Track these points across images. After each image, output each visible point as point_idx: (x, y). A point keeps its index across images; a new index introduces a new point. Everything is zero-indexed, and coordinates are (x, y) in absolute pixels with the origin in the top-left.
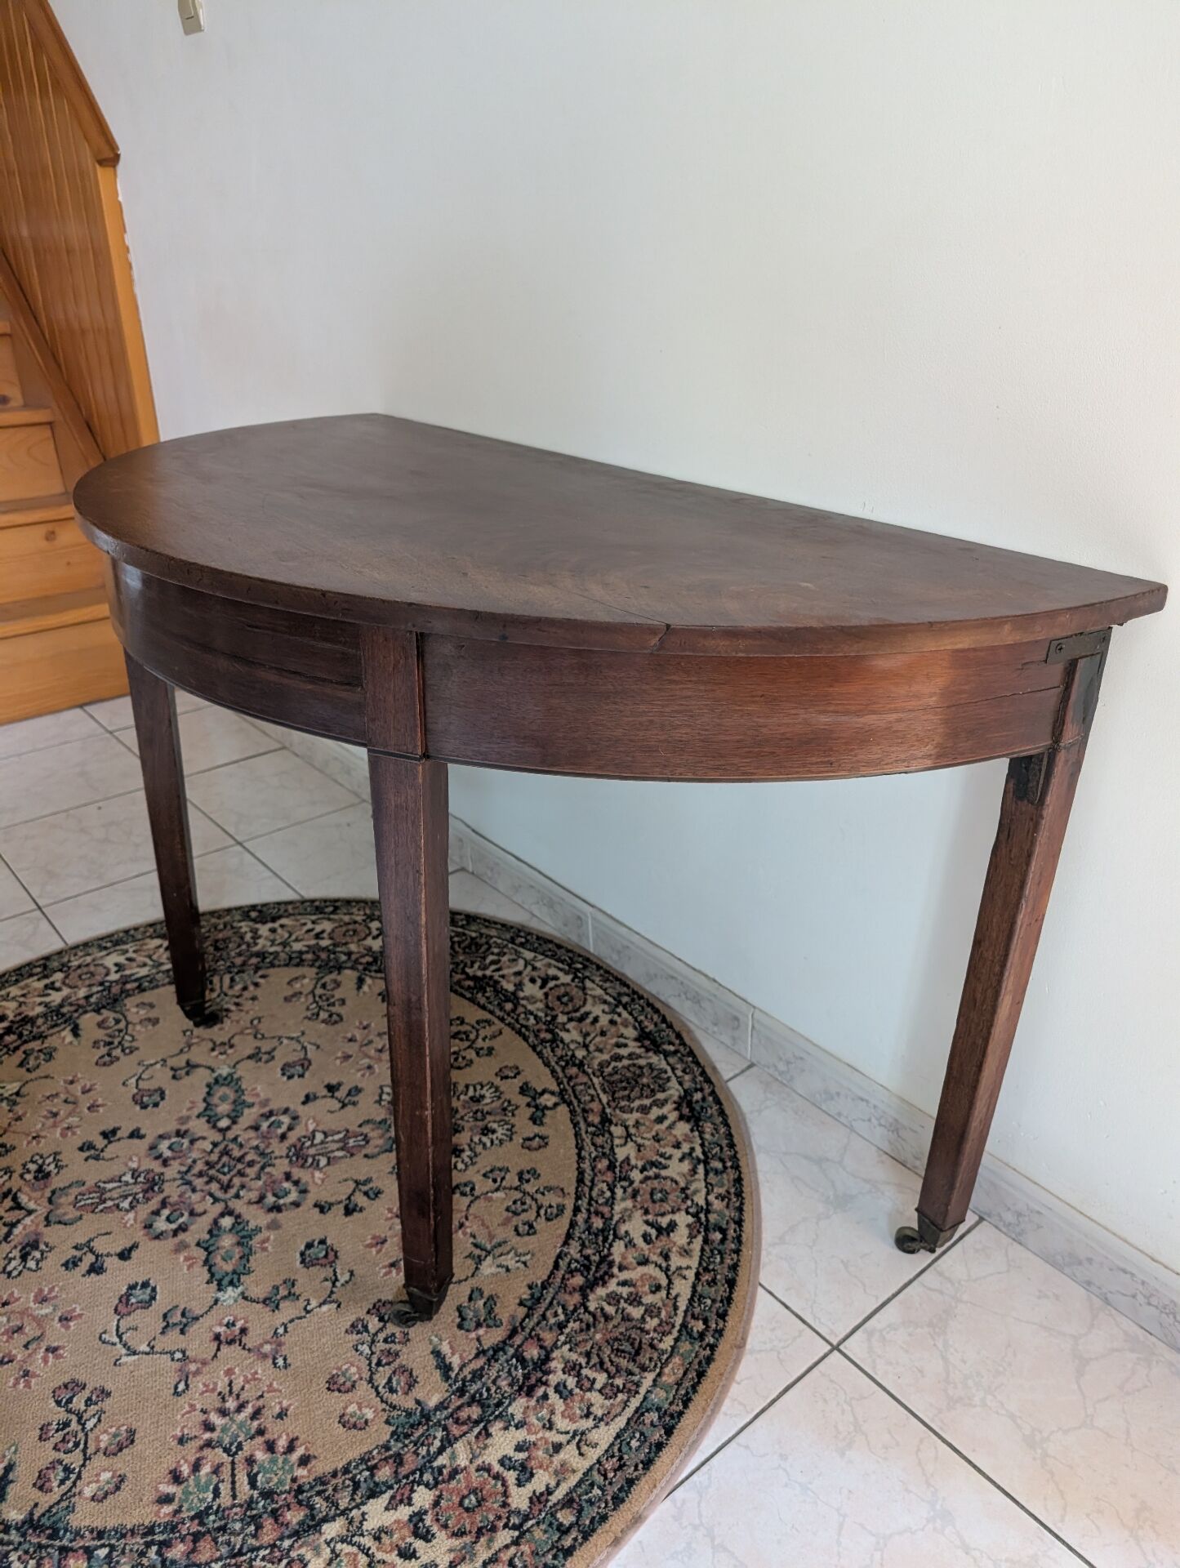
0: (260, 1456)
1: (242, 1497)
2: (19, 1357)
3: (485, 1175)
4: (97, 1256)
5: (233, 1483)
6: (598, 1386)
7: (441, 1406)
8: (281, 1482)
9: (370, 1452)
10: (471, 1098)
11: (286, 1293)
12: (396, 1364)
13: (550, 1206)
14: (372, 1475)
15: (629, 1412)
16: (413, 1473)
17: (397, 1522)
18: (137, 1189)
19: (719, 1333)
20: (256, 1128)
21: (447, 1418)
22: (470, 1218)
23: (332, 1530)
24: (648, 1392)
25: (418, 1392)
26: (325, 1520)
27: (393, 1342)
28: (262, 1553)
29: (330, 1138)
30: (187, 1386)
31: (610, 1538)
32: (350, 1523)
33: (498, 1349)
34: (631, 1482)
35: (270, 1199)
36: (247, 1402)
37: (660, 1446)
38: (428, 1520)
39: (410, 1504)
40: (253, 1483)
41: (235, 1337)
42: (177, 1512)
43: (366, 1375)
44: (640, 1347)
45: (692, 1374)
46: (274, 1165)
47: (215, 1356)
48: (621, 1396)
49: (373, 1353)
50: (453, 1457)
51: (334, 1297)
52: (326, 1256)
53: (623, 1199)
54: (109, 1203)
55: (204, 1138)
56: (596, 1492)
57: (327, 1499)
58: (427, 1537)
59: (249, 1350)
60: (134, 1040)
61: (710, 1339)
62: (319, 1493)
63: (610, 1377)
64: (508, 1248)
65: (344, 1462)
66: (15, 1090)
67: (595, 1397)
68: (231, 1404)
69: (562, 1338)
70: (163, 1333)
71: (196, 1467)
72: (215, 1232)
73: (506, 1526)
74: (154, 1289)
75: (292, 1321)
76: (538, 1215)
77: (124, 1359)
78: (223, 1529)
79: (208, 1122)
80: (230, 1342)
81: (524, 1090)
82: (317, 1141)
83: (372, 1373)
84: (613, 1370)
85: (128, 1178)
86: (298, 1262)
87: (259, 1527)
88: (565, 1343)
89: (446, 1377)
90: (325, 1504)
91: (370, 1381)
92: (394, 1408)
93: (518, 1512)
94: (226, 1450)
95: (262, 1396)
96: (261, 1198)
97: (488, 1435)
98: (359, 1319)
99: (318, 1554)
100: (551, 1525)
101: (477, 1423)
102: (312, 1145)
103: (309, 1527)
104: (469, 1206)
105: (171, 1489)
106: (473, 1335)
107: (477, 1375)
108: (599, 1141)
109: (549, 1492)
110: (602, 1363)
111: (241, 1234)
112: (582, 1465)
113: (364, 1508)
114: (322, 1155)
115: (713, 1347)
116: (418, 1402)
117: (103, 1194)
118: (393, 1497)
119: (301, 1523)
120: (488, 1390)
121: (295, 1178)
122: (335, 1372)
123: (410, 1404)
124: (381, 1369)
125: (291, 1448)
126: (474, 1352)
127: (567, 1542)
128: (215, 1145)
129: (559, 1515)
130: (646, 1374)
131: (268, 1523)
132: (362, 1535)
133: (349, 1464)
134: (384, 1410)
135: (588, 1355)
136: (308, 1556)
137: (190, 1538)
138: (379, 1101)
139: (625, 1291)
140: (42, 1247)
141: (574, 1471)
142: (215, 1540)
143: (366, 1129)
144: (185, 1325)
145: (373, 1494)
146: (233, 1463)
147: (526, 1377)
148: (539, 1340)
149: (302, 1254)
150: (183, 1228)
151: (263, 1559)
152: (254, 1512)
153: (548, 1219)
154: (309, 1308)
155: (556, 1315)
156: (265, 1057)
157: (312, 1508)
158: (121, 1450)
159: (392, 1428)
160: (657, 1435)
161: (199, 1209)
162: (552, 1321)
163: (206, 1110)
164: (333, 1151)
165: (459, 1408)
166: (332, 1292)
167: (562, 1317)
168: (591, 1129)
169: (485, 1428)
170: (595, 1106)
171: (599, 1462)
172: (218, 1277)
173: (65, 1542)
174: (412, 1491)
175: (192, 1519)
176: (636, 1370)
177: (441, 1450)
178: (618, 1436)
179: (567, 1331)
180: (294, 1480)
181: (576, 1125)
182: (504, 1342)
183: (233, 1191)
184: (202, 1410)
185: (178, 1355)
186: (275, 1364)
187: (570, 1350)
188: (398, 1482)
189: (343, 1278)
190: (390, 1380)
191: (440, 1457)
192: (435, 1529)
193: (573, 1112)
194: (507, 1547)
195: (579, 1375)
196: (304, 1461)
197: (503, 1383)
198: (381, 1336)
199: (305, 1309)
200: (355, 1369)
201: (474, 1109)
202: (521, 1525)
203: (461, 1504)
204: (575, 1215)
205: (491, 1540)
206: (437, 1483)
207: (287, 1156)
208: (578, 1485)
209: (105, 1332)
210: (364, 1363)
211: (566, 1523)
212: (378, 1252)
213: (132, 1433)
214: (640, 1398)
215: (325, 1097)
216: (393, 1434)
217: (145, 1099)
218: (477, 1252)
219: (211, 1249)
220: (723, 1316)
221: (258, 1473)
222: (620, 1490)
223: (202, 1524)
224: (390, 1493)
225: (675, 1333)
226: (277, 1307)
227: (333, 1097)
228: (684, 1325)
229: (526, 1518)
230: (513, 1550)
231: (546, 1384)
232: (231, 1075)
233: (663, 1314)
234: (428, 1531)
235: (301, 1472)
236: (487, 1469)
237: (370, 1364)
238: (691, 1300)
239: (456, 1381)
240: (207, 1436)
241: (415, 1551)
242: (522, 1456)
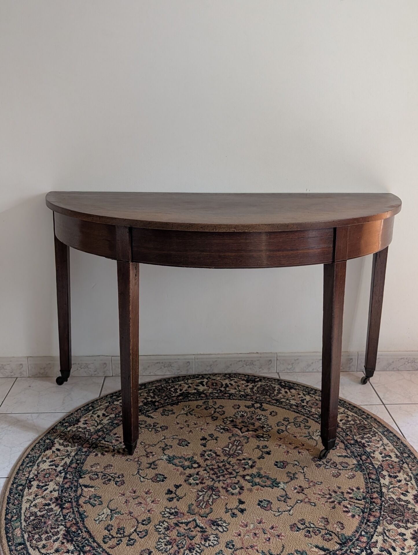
0: (351, 496)
1: (364, 503)
2: (269, 536)
3: (278, 426)
4: (236, 508)
5: (357, 503)
6: (371, 436)
7: (358, 461)
8: (362, 494)
9: (364, 477)
10: (241, 416)
11: (292, 475)
12: (338, 463)
13: (303, 420)
14: (372, 479)
15: (381, 435)
16: (377, 472)
17: (389, 479)
18: (210, 492)
19: (368, 414)
20: (207, 459)
21: (363, 462)
22: (293, 434)
23: (384, 490)
24: (378, 431)
25: (350, 463)
26: (381, 490)
27: (329, 462)
28: (383, 503)
29: (230, 447)
30: (313, 503)
31: (414, 452)
32: (385, 487)
33: (346, 446)
34: (402, 443)
35: (246, 466)
36: (329, 493)
37: (395, 435)
38: (391, 474)
39: (386, 476)
40: (359, 500)
41: (301, 490)
42: (359, 515)
43: (337, 470)
44: (365, 427)
45: (378, 423)
46: (230, 461)
47: (306, 495)
48: (377, 435)
49: (331, 466)
50: (377, 464)
51: (302, 466)
52: (283, 463)
53: (311, 409)
54: (211, 501)
55: (199, 471)
56: (401, 448)
57: (374, 488)
58: (396, 477)
59: (309, 487)
60: (116, 474)
61: (369, 417)
62: (371, 489)
63: (370, 434)
64: (312, 433)
65: (364, 482)
66: (110, 511)
67: (373, 438)
68: (328, 496)
69: (351, 436)
70: (286, 503)
71: (347, 507)
72: (251, 481)
73: (403, 464)
74: (264, 500)
75: (305, 477)
76: (304, 424)
77: (291, 512)
78: (370, 509)
79: (190, 468)
80: (303, 490)
81: (248, 407)
82: (228, 450)
83: (338, 469)
84: (367, 433)
85: (200, 493)
86: (281, 469)
87: (374, 502)
88: (353, 436)
89: (349, 457)
90: (376, 489)
91: (340, 470)
92: (352, 469)
93: (399, 462)
94: (344, 500)
95: (329, 490)
96: (245, 469)
97: (374, 457)
98: (316, 465)
99: (390, 494)
100: (406, 458)
101: (368, 457)
102: (229, 451)
103: (381, 493)
104: (289, 433)
105: (350, 514)
106: (338, 448)
107: (352, 452)
108: (284, 404)
109: (397, 455)
110: (364, 433)
111: (256, 476)
112: (392, 447)
113: (382, 483)
114: (235, 451)
115: (372, 417)
116: (353, 464)
117: (204, 501)
118: (382, 478)
119: (379, 495)
120: (359, 452)
121: (242, 459)
122: (331, 475)
123: (354, 466)
124: (337, 467)
125: (353, 490)
126: (344, 450)
127: (413, 457)
128: (205, 470)
129: (404, 456)
130: (373, 429)
131: (374, 500)
132: (389, 486)
133: (365, 482)
134: (352, 471)
135: (360, 434)
136: (389, 496)
137: (369, 516)
138: (222, 433)
139: (343, 421)
140: (217, 520)
141: (393, 449)
142: (373, 512)
143: (233, 439)
144: (287, 497)
145: (379, 480)
146: (349, 501)
147: (358, 445)
148: (349, 439)
149: (278, 467)
150: (242, 488)
151: (385, 504)
152: (369, 502)
153: (308, 422)
154: (302, 472)
155: (343, 434)
156: (168, 447)
157: (374, 492)
158: (328, 521)
159: (359, 471)
160: (391, 435)
161: (236, 481)
162: (344, 435)
163: (183, 467)
164: (236, 449)
165: (361, 459)
166: (301, 466)
167: (344, 433)
168: (278, 403)
169: (371, 457)
170: (268, 400)
171: (393, 445)
172: (271, 486)
173: (355, 539)
174: (382, 474)
175: (363, 513)
176: (370, 430)
177: (373, 465)
178: (388, 440)
179: (349, 434)
180: (363, 492)
181: (273, 405)
182: (345, 445)
183: (234, 472)
184: (326, 502)
185: (299, 502)
186: (319, 484)
187: (356, 436)
188: (378, 475)
189: (296, 463)
190: (342, 466)
191: (375, 466)
192: (395, 475)
193: (266, 404)
194: (408, 466)
195: (365, 438)
196: (358, 489)
197: (358, 449)
198: (326, 463)
199: (302, 473)
200: (334, 471)
201: (246, 418)
202: (403, 462)
203: (391, 468)
204: (310, 418)
205: (405, 468)
206: (382, 469)
207: (230, 457)
208: (398, 450)
209: (274, 515)
210: (332, 469)
211: (408, 455)
212: (291, 453)
213: (323, 518)
214: (378, 432)
215: (206, 442)
216: (361, 472)
217: (158, 479)
218: (308, 437)
219: (257, 484)
220: (364, 412)
221: (356, 498)
222: (403, 445)
223: (366, 513)
224: (380, 477)
225: (364, 421)
226: (296, 478)
227: (208, 440)
228: (362, 418)
229: (402, 461)
230: (410, 466)
231: (364, 443)
232: (169, 456)
233: (357, 419)
234: (395, 476)
235: (362, 490)
236: (383, 461)
237: (334, 468)
238: (355, 414)
239: (352, 456)
240: (336, 503)
241: (400, 480)
242: (383, 455)
